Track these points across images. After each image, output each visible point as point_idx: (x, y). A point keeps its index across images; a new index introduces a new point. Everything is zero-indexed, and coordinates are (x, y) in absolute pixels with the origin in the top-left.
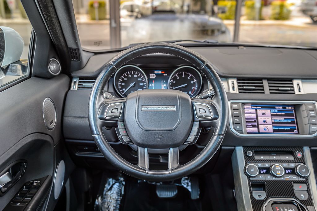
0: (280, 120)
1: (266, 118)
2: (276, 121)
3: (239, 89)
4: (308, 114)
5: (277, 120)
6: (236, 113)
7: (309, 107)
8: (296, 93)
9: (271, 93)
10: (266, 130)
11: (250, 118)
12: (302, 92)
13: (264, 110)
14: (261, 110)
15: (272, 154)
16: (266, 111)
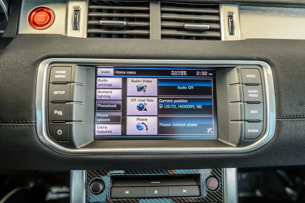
0: (177, 104)
1: (146, 98)
2: (168, 106)
3: (89, 26)
4: (242, 94)
5: (170, 104)
6: (59, 92)
7: (248, 76)
8: (223, 39)
9: (163, 36)
10: (141, 129)
11: (108, 98)
12: (237, 36)
13: (144, 79)
14: (135, 79)
15: (151, 182)
16: (148, 81)
